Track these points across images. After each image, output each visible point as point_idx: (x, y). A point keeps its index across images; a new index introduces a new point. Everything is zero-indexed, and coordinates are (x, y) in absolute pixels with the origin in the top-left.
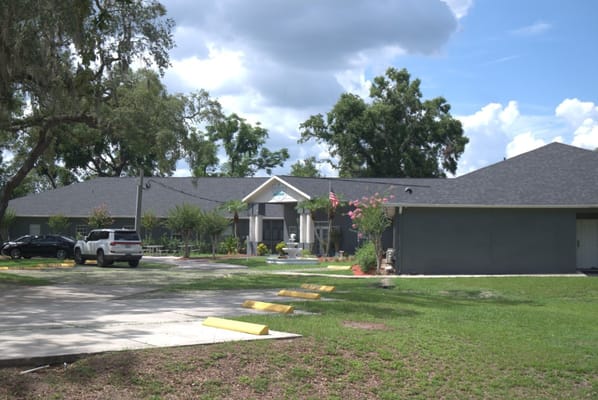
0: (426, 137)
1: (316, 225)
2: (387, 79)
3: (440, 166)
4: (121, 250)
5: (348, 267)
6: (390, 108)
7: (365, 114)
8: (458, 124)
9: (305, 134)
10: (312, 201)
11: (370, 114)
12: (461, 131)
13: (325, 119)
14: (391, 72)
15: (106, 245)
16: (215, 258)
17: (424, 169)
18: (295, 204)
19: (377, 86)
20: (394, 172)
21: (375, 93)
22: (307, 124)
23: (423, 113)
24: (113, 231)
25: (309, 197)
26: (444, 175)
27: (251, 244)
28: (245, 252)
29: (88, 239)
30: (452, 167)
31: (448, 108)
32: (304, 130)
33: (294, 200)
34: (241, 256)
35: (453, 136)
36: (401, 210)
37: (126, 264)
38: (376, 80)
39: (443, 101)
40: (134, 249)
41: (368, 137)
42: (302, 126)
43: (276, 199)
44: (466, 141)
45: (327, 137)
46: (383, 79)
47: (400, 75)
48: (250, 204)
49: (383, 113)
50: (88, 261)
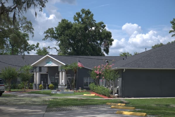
0: (96, 38)
2: (81, 14)
3: (102, 51)
5: (94, 95)
6: (83, 26)
7: (73, 29)
9: (46, 37)
10: (66, 66)
11: (75, 28)
12: (111, 36)
13: (54, 29)
14: (83, 11)
19: (77, 16)
20: (83, 53)
21: (75, 19)
22: (47, 32)
25: (64, 64)
26: (104, 55)
27: (35, 85)
28: (32, 88)
30: (107, 51)
31: (105, 26)
32: (45, 34)
34: (30, 90)
35: (107, 38)
38: (77, 13)
39: (103, 23)
41: (73, 38)
42: (45, 33)
43: (48, 65)
44: (113, 40)
45: (56, 38)
46: (80, 13)
47: (87, 12)
48: (35, 67)
49: (80, 28)
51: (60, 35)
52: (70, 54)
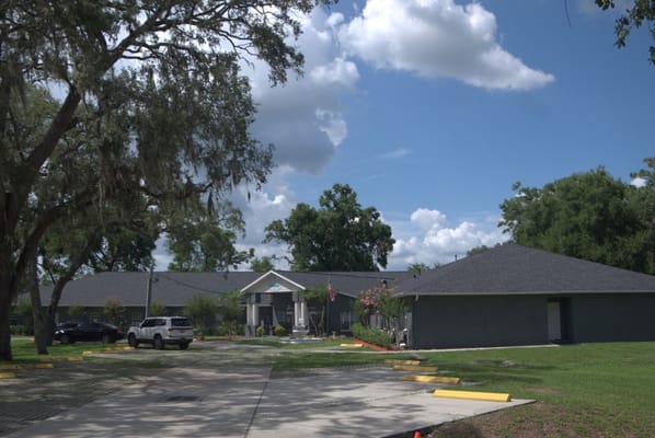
0: (363, 238)
1: (310, 310)
2: (333, 193)
3: (375, 262)
4: (178, 334)
5: (360, 345)
6: (337, 216)
7: (318, 221)
8: (389, 228)
9: (268, 236)
10: (306, 291)
11: (323, 220)
12: (390, 234)
13: (284, 223)
14: (337, 187)
15: (165, 331)
16: (230, 340)
17: (364, 265)
18: (290, 294)
19: (325, 197)
20: (339, 267)
21: (323, 203)
22: (270, 228)
23: (357, 219)
24: (169, 318)
25: (304, 288)
26: (378, 270)
27: (249, 327)
28: (243, 334)
29: (143, 326)
30: (384, 262)
31: (378, 215)
32: (267, 233)
33: (289, 290)
34: (241, 338)
35: (384, 237)
36: (417, 298)
37: (177, 346)
38: (326, 193)
39: (374, 210)
40: (187, 334)
41: (319, 239)
42: (266, 229)
43: (272, 290)
44: (394, 242)
45: (286, 239)
46: (330, 192)
47: (344, 189)
48: (248, 294)
49: (333, 220)
50: (141, 345)
51: (294, 234)
52: (314, 269)
